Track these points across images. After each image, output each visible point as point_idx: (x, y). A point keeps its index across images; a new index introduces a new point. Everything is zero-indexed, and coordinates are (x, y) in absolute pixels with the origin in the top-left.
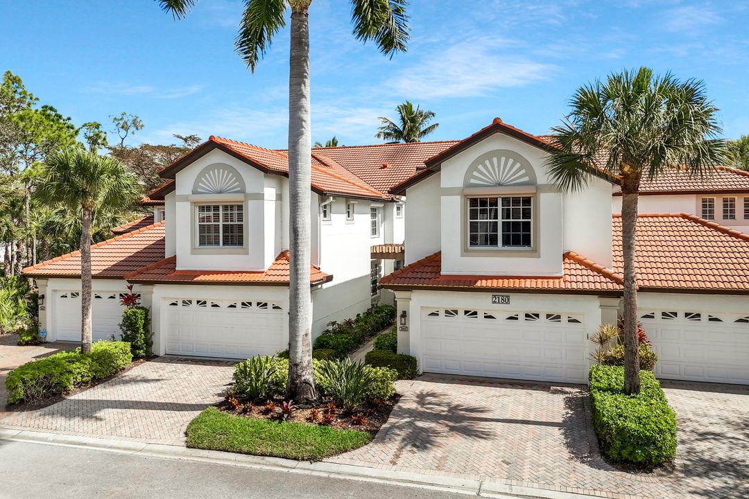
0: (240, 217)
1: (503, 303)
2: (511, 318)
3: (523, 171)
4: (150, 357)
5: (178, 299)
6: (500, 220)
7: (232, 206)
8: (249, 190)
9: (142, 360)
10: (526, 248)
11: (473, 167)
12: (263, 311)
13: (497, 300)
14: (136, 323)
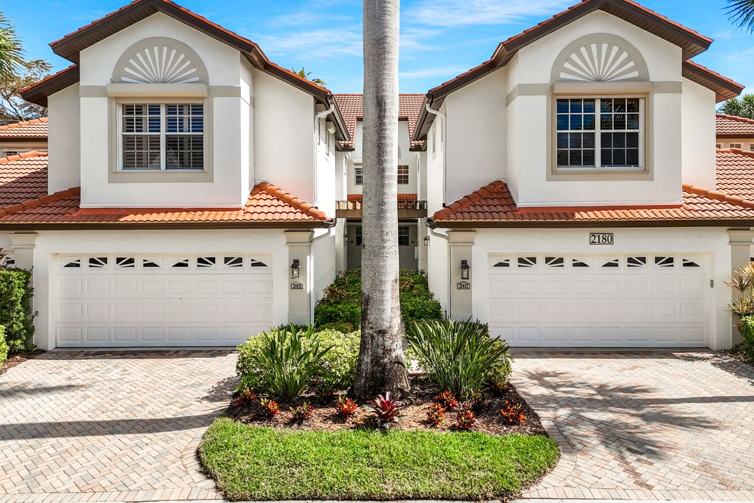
0: (198, 125)
1: (604, 244)
2: (609, 265)
3: (632, 64)
4: (32, 352)
5: (81, 255)
6: (598, 132)
7: (181, 107)
8: (214, 81)
9: (18, 357)
10: (633, 168)
11: (564, 56)
12: (235, 270)
13: (597, 240)
14: (10, 294)
